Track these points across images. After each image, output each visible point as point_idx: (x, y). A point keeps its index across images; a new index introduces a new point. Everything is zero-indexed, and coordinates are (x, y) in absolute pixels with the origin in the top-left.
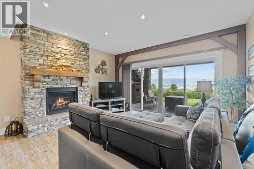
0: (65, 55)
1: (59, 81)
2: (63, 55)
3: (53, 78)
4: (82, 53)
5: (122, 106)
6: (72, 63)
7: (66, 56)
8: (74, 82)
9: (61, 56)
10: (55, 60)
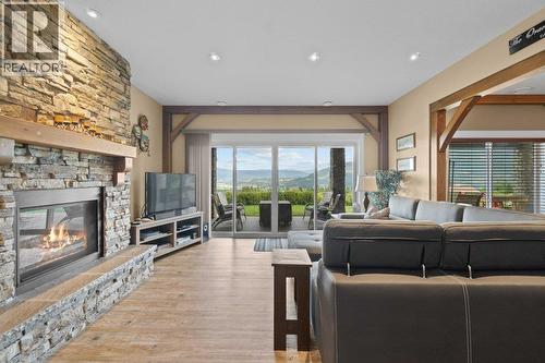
0: (76, 79)
1: (56, 167)
2: (70, 78)
3: (38, 154)
4: (115, 84)
5: (197, 231)
6: (95, 110)
7: (79, 86)
8: (97, 170)
9: (66, 81)
10: (46, 91)
